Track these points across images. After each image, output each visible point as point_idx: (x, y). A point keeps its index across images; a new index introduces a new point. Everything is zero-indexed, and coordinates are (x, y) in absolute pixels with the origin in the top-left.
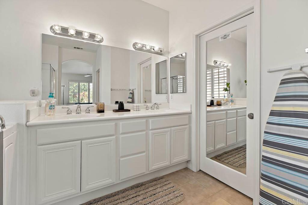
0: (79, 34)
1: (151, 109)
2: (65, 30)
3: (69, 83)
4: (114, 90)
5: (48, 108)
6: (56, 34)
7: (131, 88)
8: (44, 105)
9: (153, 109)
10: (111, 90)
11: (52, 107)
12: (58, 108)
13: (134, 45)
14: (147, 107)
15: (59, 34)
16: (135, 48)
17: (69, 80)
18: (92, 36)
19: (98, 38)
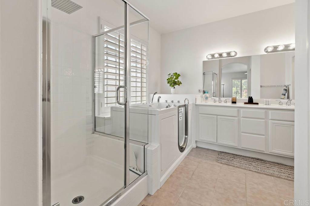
0: (221, 55)
1: (287, 105)
2: (213, 56)
3: (232, 81)
4: (264, 87)
5: (205, 98)
6: (209, 59)
7: (286, 84)
8: (203, 97)
9: (288, 105)
10: (261, 87)
11: (207, 98)
12: (209, 99)
13: (266, 49)
14: (280, 103)
15: (211, 59)
16: (267, 52)
17: (232, 78)
18: (229, 54)
19: (233, 54)
